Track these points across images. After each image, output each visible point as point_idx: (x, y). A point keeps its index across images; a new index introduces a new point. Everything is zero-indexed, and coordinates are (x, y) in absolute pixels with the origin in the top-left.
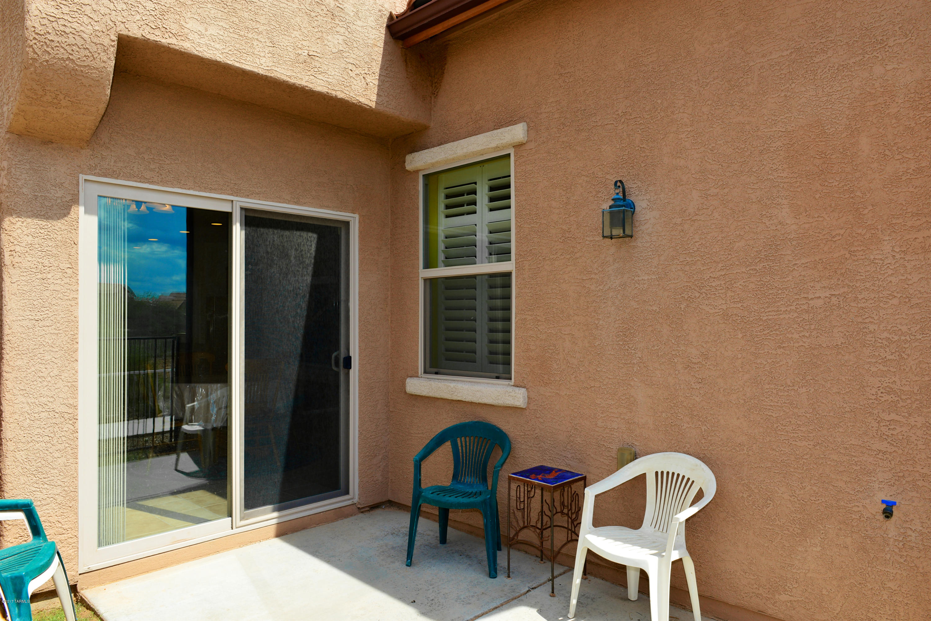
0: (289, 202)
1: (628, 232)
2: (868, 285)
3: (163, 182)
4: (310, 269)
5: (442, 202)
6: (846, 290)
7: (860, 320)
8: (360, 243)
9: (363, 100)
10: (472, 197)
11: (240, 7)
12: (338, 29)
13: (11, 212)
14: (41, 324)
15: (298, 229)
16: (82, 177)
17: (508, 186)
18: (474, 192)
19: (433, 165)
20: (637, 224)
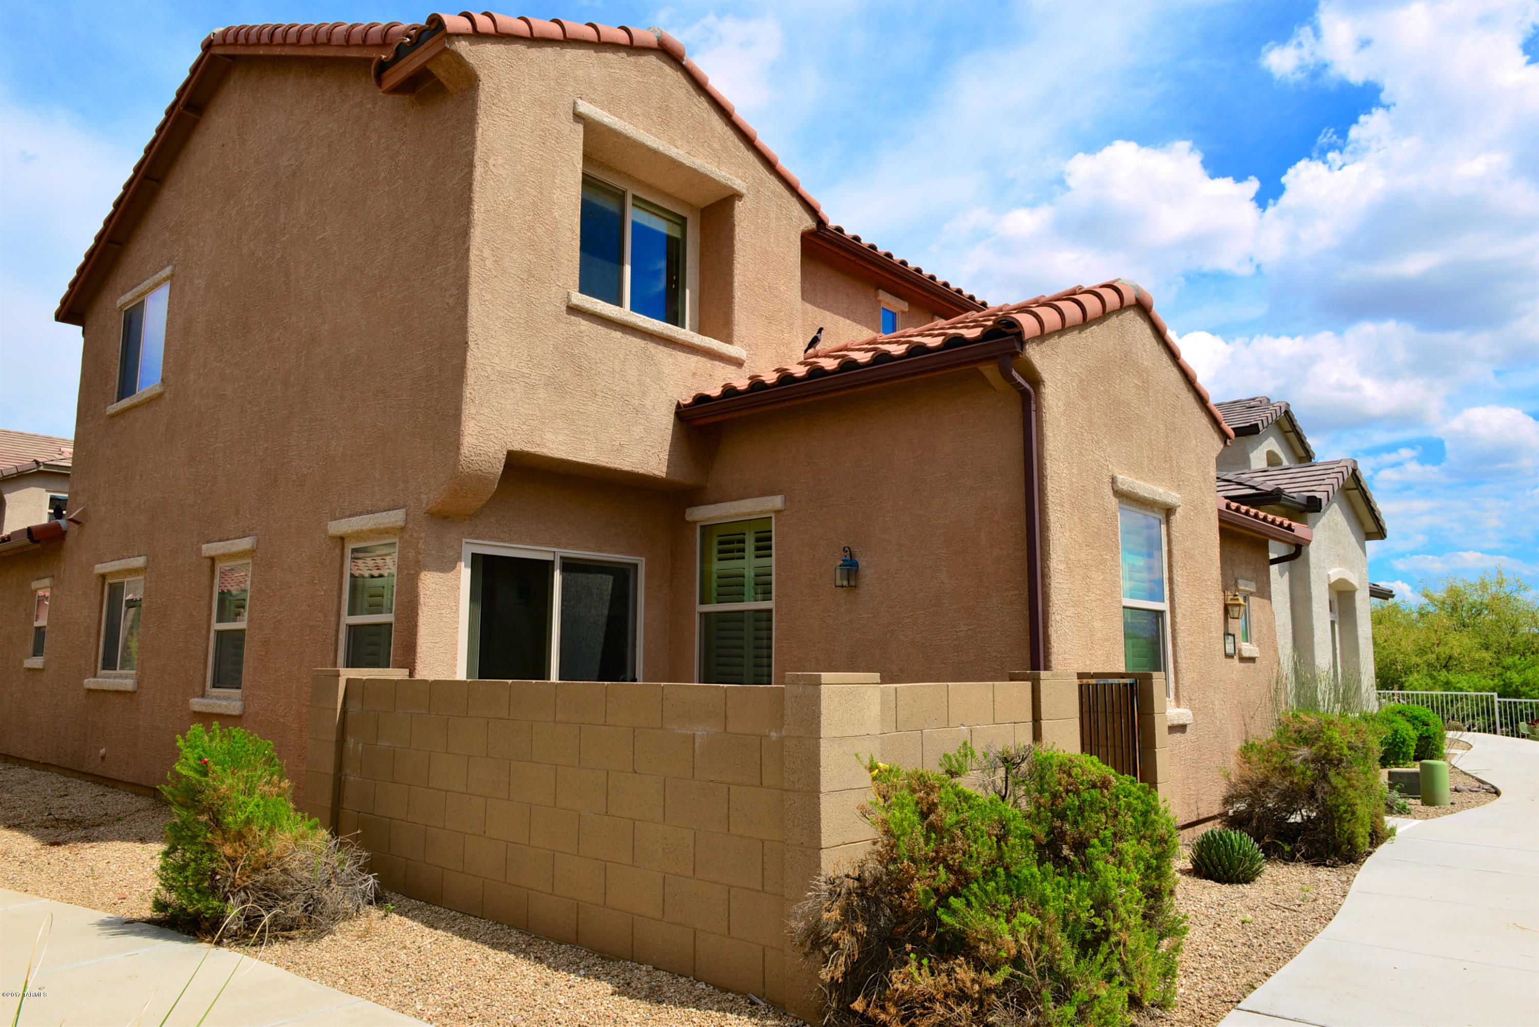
0: (593, 551)
1: (853, 583)
2: (986, 623)
3: (511, 541)
4: (608, 604)
5: (715, 548)
6: (975, 626)
7: (982, 645)
8: (646, 582)
9: (657, 473)
10: (741, 545)
11: (577, 418)
12: (641, 421)
13: (425, 568)
14: (438, 645)
15: (599, 572)
16: (464, 540)
17: (770, 539)
18: (743, 541)
19: (709, 519)
20: (860, 577)
